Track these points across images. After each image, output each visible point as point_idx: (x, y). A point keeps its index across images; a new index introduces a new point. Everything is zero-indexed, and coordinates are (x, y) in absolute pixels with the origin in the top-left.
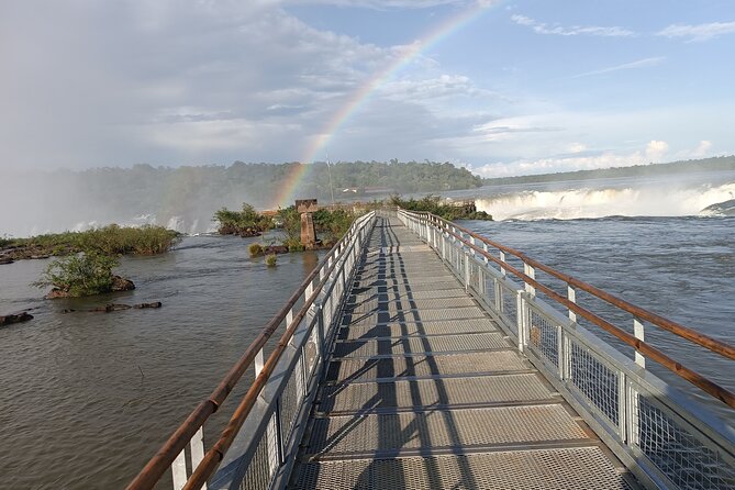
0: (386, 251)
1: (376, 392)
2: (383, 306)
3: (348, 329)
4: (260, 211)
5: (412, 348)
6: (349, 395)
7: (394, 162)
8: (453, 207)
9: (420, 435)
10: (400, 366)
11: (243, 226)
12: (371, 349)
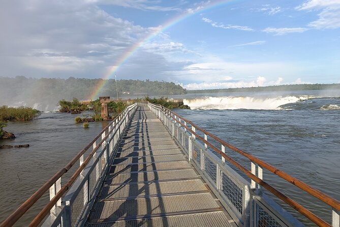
0: (141, 121)
1: (130, 177)
2: (137, 144)
3: (120, 154)
4: (81, 102)
5: (147, 161)
6: (118, 178)
7: (148, 81)
8: (173, 102)
9: (145, 191)
10: (140, 167)
11: (72, 108)
12: (129, 161)
